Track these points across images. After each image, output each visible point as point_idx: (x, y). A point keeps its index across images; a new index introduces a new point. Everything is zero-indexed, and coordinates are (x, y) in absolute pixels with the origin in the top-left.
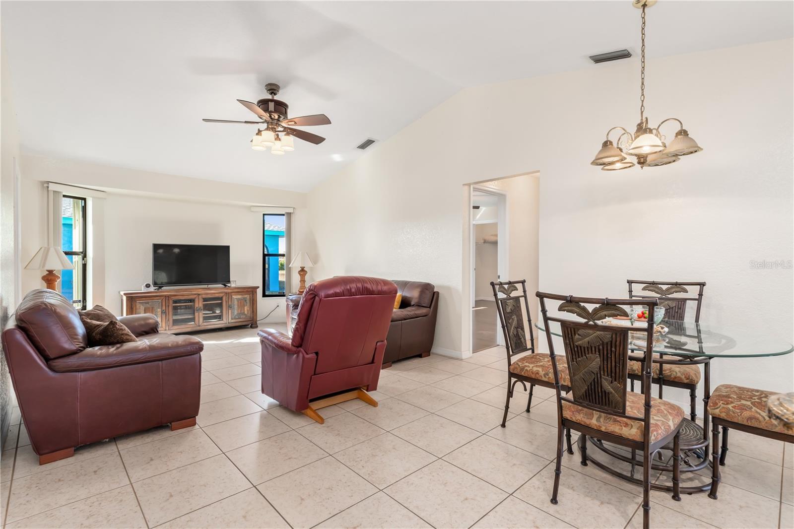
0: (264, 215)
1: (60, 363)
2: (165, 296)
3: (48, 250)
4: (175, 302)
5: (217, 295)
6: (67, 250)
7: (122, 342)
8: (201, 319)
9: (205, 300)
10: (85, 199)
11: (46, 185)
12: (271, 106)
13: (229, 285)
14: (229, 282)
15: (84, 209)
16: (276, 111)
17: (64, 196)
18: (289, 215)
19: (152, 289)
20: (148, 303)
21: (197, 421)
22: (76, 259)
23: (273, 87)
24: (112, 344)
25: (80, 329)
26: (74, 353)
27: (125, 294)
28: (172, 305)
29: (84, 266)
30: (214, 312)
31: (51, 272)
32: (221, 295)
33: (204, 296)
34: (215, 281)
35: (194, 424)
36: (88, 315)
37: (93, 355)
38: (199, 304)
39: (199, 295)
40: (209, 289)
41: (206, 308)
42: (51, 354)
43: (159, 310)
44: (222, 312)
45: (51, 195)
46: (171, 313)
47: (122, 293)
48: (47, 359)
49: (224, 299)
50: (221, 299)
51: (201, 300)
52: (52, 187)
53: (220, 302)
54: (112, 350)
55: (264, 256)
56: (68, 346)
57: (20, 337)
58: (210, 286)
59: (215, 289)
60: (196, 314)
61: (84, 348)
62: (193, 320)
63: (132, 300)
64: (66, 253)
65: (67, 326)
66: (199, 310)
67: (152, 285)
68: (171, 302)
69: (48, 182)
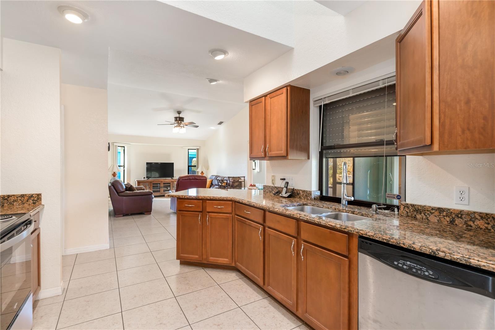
0: (188, 149)
1: (120, 194)
2: (150, 182)
3: (114, 166)
4: (153, 184)
5: (169, 182)
6: (119, 165)
7: (133, 191)
8: (163, 191)
9: (164, 184)
10: (124, 147)
11: (113, 144)
12: (178, 119)
13: (173, 178)
14: (173, 177)
15: (124, 150)
16: (179, 120)
17: (118, 146)
18: (198, 149)
19: (146, 179)
20: (144, 184)
21: (151, 213)
22: (122, 168)
23: (179, 112)
24: (131, 191)
25: (124, 187)
26: (123, 192)
27: (137, 181)
28: (152, 185)
29: (124, 170)
30: (167, 189)
31: (114, 173)
32: (170, 182)
33: (164, 182)
34: (169, 177)
35: (150, 214)
36: (126, 184)
37: (127, 193)
38: (162, 185)
39: (162, 182)
40: (166, 179)
41: (164, 187)
42: (119, 192)
43: (148, 187)
44: (170, 188)
45: (114, 147)
46: (152, 188)
47: (136, 180)
48: (118, 193)
49: (171, 184)
50: (170, 183)
51: (163, 184)
52: (115, 144)
53: (169, 185)
54: (131, 192)
55: (189, 166)
56: (122, 190)
57: (112, 187)
58: (167, 178)
59: (168, 179)
60: (161, 189)
61: (125, 191)
62: (159, 191)
63: (139, 183)
64: (119, 166)
65: (122, 186)
66: (162, 187)
67: (146, 178)
68: (152, 184)
69: (114, 143)
